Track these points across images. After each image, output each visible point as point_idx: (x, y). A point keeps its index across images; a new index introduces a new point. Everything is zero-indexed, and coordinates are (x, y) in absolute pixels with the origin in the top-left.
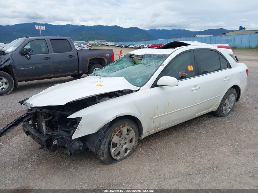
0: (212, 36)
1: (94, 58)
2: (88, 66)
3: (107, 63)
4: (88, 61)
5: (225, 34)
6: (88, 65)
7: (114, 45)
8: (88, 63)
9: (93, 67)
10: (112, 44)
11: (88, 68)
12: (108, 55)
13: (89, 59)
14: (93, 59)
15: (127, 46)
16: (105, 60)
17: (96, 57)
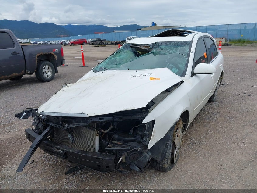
0: (129, 31)
1: (43, 54)
2: (36, 64)
3: (56, 59)
4: (36, 58)
5: (141, 29)
6: (36, 62)
7: (28, 42)
8: (36, 60)
9: (42, 65)
10: (26, 41)
11: (36, 66)
12: (56, 50)
13: (37, 56)
14: (41, 55)
15: (46, 43)
16: (54, 56)
17: (45, 53)
